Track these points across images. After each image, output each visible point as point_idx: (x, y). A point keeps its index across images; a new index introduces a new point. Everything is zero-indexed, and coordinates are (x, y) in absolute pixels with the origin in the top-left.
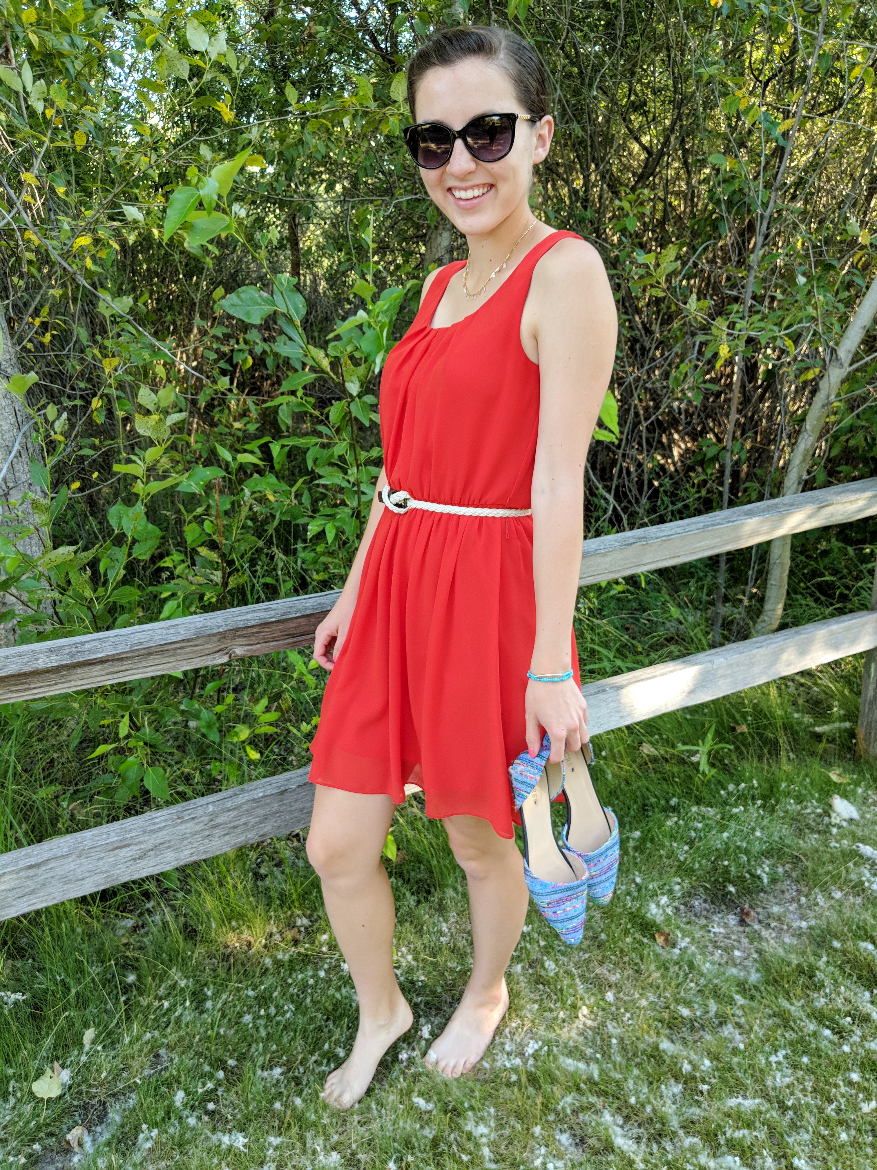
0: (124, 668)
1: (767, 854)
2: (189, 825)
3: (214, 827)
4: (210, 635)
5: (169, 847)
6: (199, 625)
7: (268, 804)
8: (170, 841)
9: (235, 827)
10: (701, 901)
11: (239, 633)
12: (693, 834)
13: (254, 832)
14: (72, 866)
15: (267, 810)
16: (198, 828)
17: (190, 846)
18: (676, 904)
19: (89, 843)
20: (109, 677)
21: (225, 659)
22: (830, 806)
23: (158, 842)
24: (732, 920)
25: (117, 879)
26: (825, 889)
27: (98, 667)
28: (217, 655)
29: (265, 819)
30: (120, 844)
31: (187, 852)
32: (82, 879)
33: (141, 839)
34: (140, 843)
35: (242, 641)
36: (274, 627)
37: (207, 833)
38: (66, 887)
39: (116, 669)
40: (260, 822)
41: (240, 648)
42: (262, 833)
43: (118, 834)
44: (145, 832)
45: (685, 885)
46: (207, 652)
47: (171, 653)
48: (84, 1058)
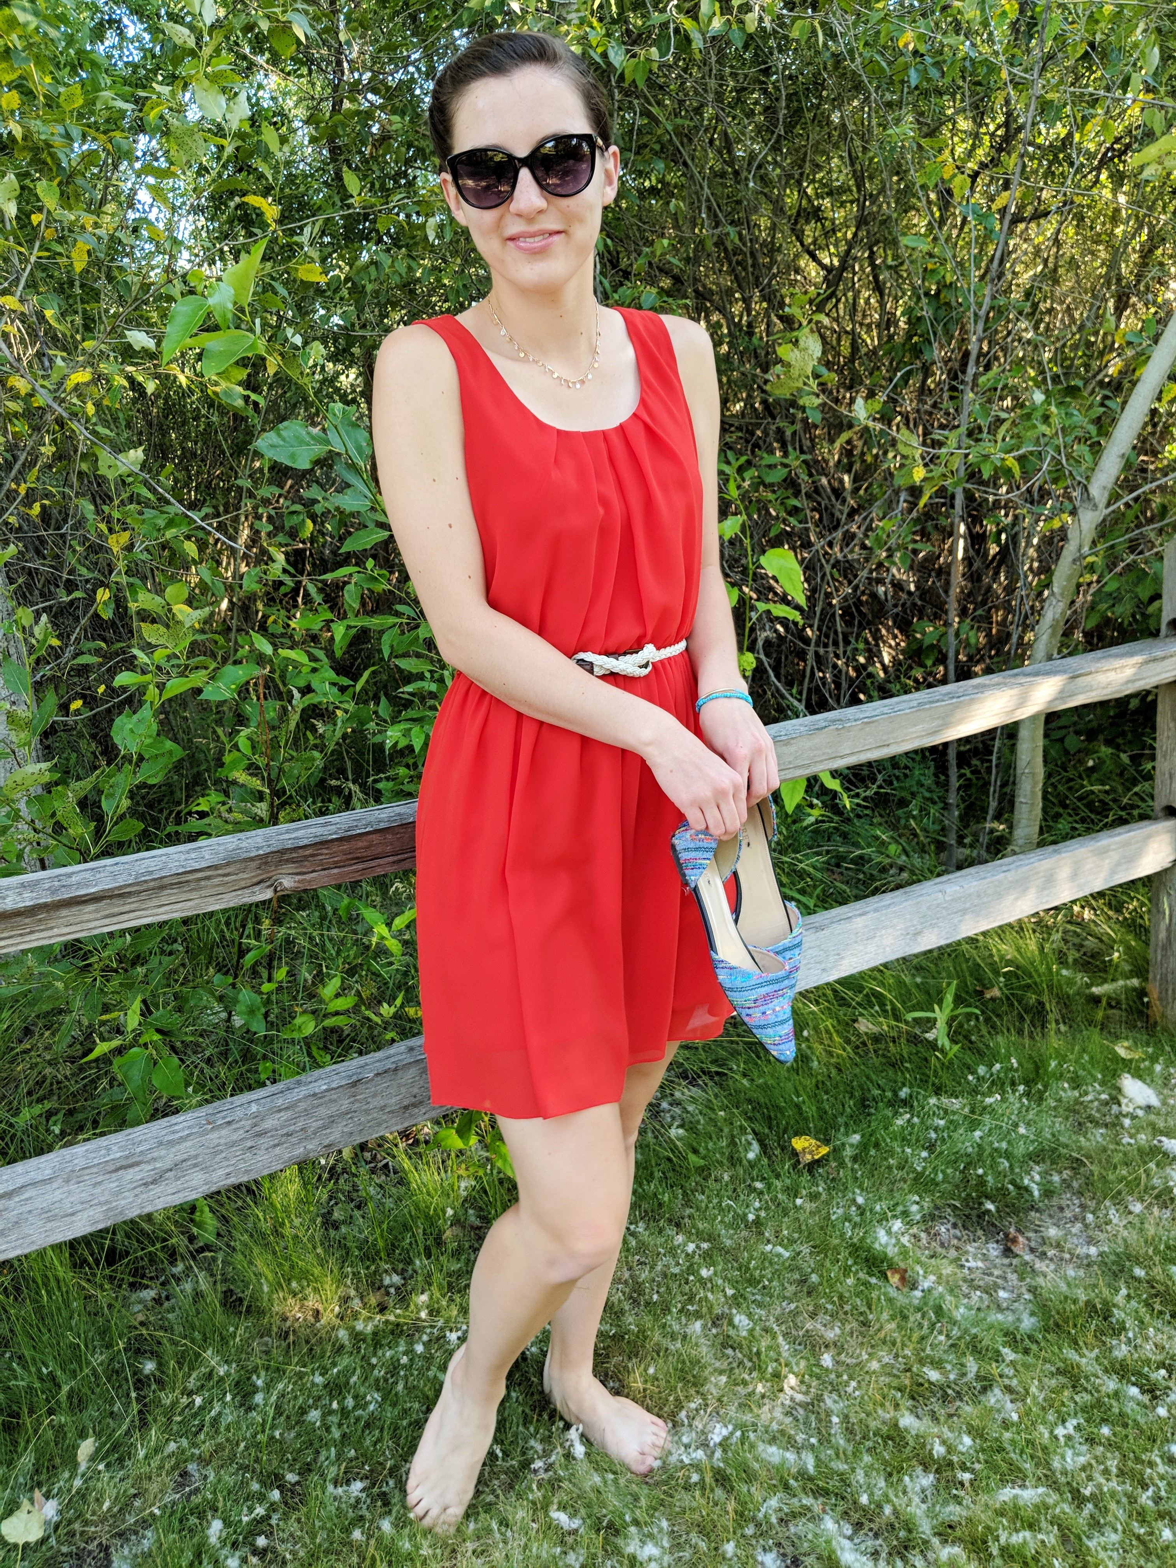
0: (127, 908)
1: (1037, 1157)
2: (224, 1132)
3: (259, 1135)
4: (246, 860)
5: (195, 1165)
6: (231, 847)
7: (335, 1101)
8: (196, 1157)
9: (288, 1135)
10: (949, 1226)
11: (286, 857)
12: (933, 1135)
13: (316, 1142)
14: (58, 1195)
15: (333, 1109)
16: (235, 1137)
17: (225, 1163)
18: (914, 1230)
19: (80, 1162)
20: (107, 921)
21: (268, 894)
22: (1119, 1090)
23: (179, 1158)
24: (994, 1250)
25: (121, 1213)
26: (1118, 1199)
27: (91, 907)
28: (257, 888)
29: (332, 1121)
30: (124, 1163)
31: (221, 1172)
32: (73, 1214)
33: (155, 1155)
34: (154, 1159)
35: (290, 868)
36: (335, 848)
37: (249, 1144)
38: (49, 1225)
39: (116, 910)
40: (324, 1127)
41: (289, 878)
42: (327, 1142)
43: (123, 1148)
44: (161, 1144)
45: (926, 1205)
46: (243, 884)
47: (193, 885)
48: (78, 1483)
